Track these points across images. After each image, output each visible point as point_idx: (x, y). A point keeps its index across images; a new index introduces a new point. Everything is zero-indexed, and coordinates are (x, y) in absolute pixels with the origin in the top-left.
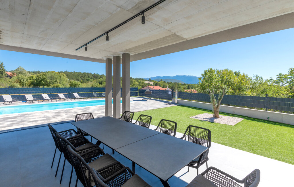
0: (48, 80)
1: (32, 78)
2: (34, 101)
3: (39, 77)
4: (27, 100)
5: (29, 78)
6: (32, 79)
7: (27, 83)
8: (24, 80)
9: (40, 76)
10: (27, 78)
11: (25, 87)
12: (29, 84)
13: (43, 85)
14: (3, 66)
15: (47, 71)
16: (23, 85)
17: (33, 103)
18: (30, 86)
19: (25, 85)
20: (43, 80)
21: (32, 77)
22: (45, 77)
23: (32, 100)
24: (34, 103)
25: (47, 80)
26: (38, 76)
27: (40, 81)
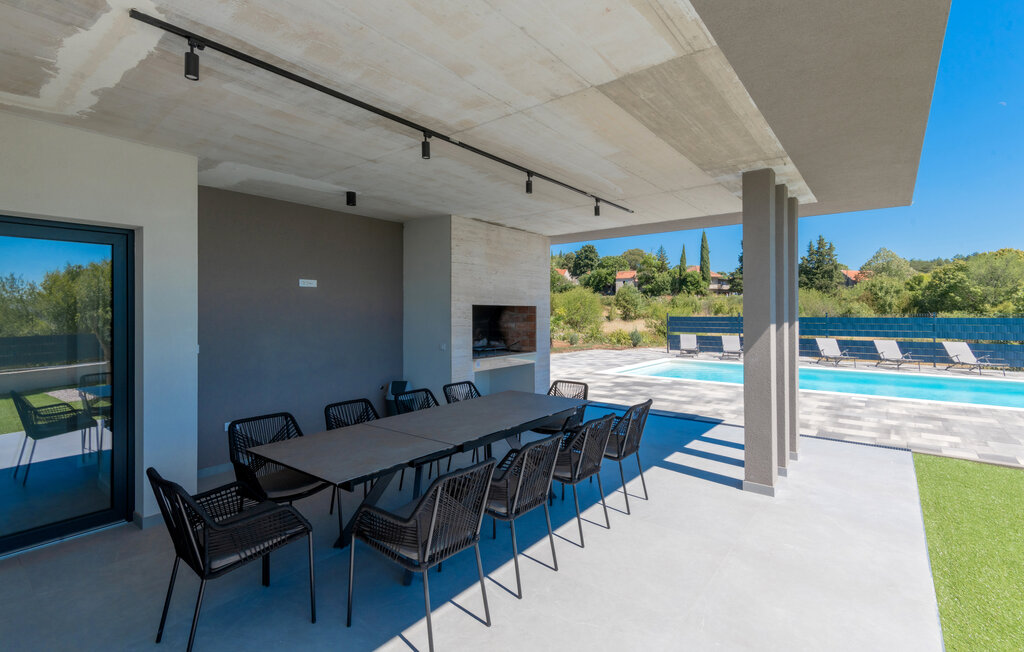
0: (978, 290)
1: (919, 285)
2: (905, 362)
3: (940, 279)
4: (880, 359)
5: (908, 284)
6: (918, 287)
7: (895, 301)
8: (887, 293)
9: (945, 274)
10: (898, 283)
11: (889, 316)
12: (904, 305)
13: (955, 307)
14: (834, 253)
15: (980, 252)
16: (882, 309)
17: (898, 369)
18: (905, 311)
19: (890, 308)
20: (953, 288)
21: (919, 281)
22: (961, 275)
23: (897, 361)
24: (904, 369)
25: (972, 289)
26: (936, 273)
27: (944, 294)
